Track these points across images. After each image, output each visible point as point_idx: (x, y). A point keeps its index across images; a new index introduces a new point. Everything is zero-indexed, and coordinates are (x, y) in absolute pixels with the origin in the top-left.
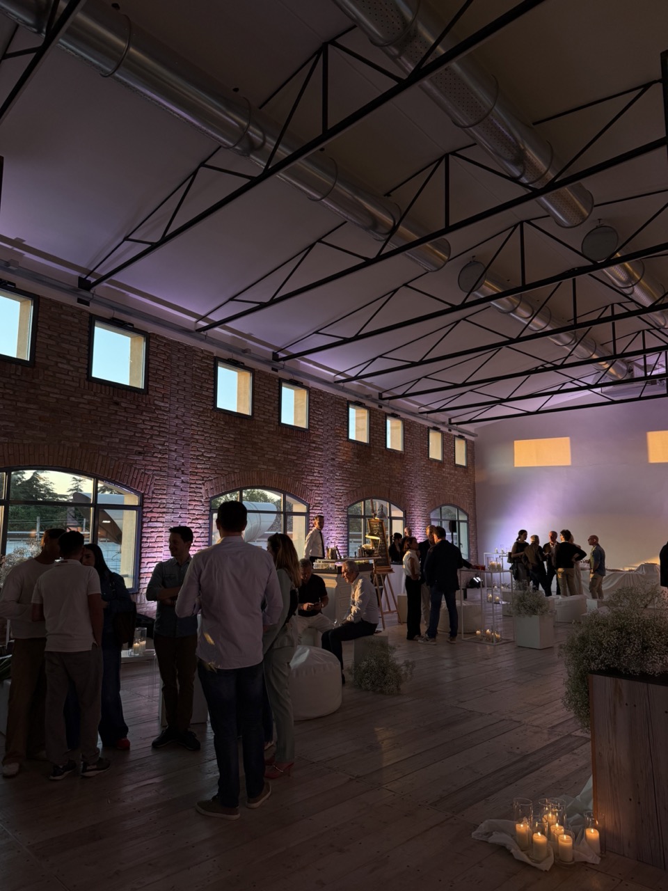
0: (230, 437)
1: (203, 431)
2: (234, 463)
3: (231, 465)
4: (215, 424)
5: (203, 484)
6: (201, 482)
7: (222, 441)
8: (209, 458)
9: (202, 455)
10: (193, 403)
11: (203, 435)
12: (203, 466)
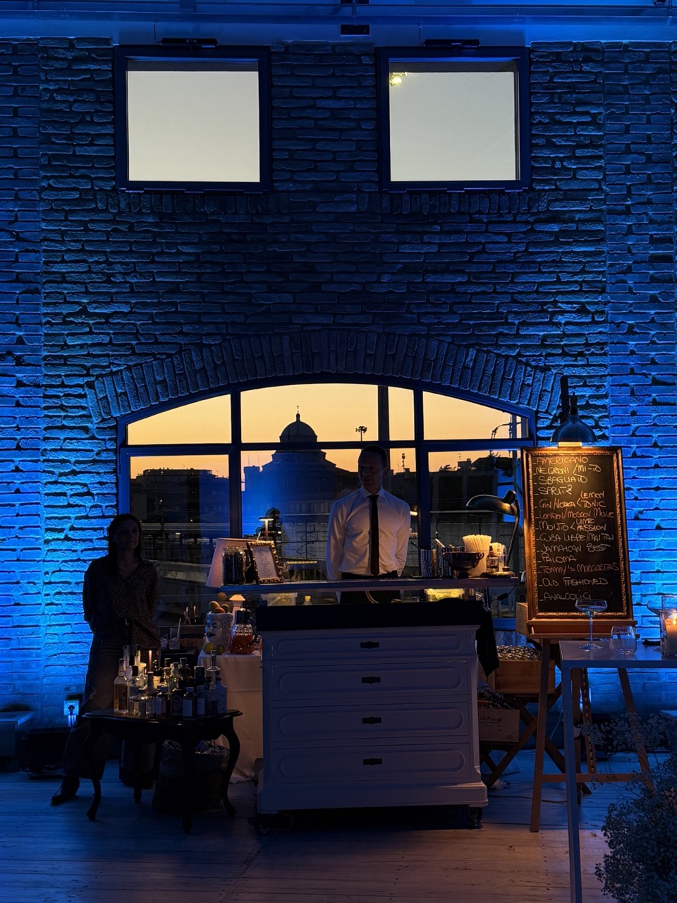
0: (179, 253)
1: (82, 250)
2: (199, 322)
3: (185, 329)
4: (123, 228)
5: (91, 385)
6: (81, 381)
7: (154, 268)
8: (107, 316)
9: (84, 312)
10: (44, 184)
11: (85, 261)
12: (89, 340)
